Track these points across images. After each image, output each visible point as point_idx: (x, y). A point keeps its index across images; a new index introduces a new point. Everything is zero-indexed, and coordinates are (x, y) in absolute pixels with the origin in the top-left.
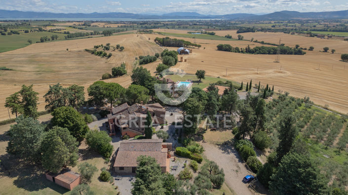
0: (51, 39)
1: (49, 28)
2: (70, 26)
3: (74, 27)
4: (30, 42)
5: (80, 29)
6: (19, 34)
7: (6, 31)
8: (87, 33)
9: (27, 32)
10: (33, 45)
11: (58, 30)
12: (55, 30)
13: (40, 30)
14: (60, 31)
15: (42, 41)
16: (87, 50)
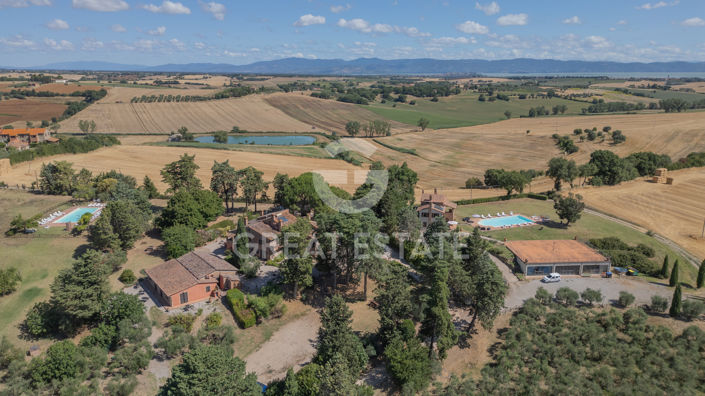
0: (551, 112)
1: (569, 92)
2: (617, 90)
3: (626, 92)
4: (508, 115)
5: (638, 95)
6: (507, 100)
7: (491, 94)
8: (640, 104)
9: (522, 97)
10: (511, 120)
11: (585, 95)
12: (579, 96)
13: (551, 94)
14: (585, 99)
15: (531, 115)
16: (555, 137)
